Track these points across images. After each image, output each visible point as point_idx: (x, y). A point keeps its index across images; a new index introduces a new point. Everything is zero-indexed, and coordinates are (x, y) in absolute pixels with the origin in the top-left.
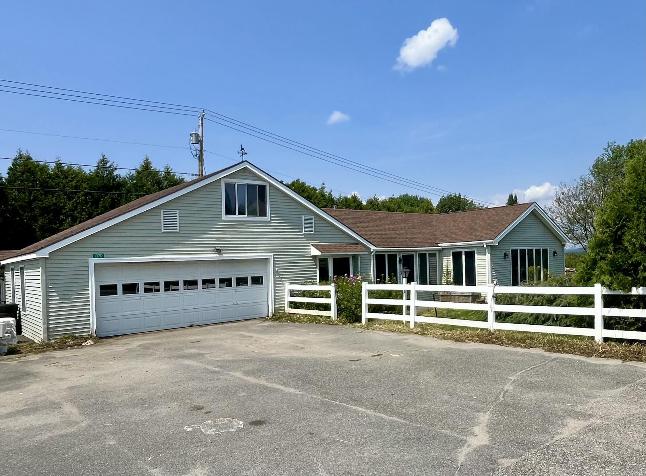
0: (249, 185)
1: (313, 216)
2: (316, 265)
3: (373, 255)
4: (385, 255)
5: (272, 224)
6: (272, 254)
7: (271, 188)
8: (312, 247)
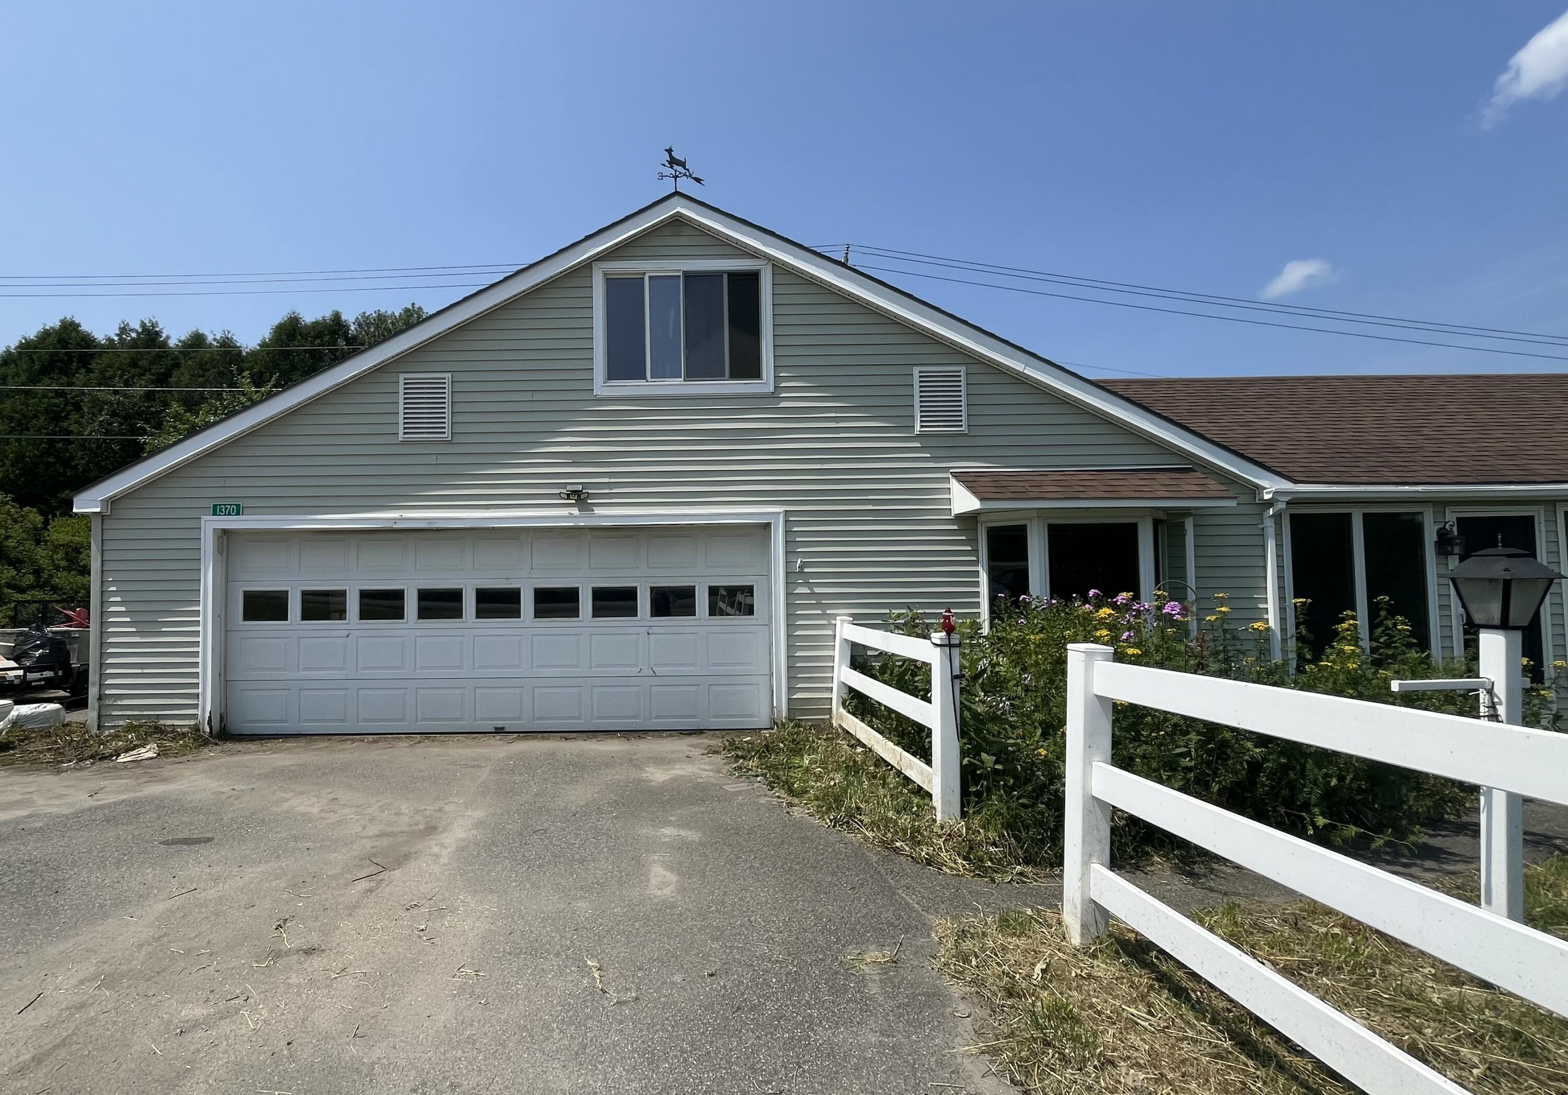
0: (690, 277)
1: (963, 369)
2: (975, 552)
3: (1278, 517)
4: (1349, 516)
5: (783, 405)
6: (780, 509)
7: (780, 279)
8: (955, 485)
